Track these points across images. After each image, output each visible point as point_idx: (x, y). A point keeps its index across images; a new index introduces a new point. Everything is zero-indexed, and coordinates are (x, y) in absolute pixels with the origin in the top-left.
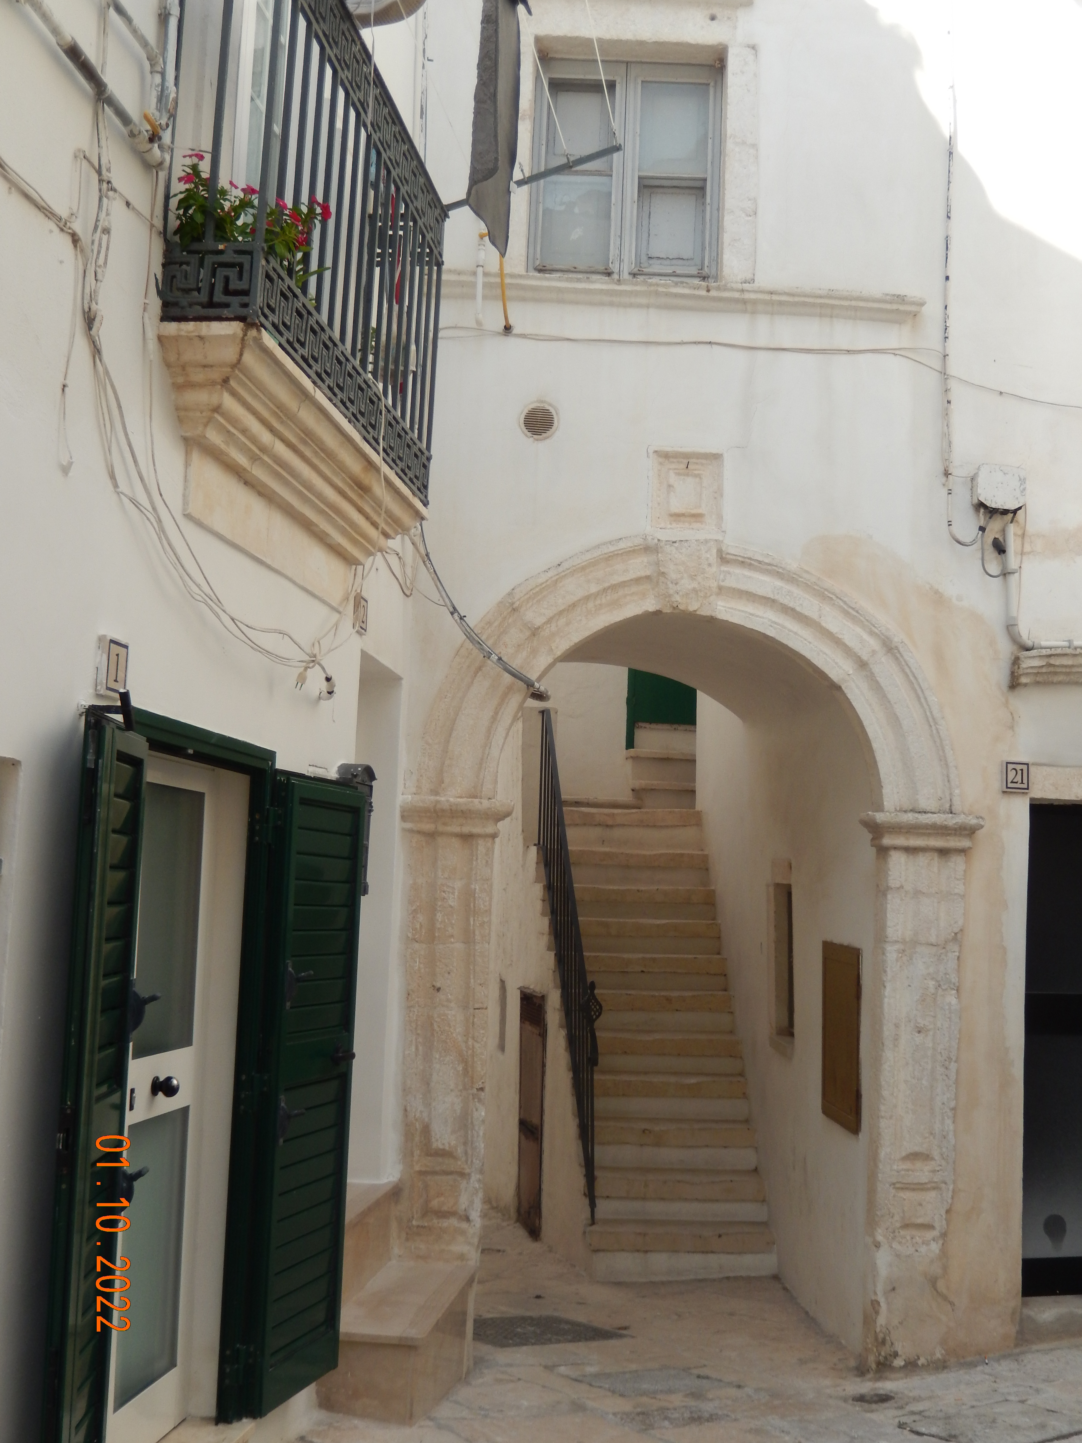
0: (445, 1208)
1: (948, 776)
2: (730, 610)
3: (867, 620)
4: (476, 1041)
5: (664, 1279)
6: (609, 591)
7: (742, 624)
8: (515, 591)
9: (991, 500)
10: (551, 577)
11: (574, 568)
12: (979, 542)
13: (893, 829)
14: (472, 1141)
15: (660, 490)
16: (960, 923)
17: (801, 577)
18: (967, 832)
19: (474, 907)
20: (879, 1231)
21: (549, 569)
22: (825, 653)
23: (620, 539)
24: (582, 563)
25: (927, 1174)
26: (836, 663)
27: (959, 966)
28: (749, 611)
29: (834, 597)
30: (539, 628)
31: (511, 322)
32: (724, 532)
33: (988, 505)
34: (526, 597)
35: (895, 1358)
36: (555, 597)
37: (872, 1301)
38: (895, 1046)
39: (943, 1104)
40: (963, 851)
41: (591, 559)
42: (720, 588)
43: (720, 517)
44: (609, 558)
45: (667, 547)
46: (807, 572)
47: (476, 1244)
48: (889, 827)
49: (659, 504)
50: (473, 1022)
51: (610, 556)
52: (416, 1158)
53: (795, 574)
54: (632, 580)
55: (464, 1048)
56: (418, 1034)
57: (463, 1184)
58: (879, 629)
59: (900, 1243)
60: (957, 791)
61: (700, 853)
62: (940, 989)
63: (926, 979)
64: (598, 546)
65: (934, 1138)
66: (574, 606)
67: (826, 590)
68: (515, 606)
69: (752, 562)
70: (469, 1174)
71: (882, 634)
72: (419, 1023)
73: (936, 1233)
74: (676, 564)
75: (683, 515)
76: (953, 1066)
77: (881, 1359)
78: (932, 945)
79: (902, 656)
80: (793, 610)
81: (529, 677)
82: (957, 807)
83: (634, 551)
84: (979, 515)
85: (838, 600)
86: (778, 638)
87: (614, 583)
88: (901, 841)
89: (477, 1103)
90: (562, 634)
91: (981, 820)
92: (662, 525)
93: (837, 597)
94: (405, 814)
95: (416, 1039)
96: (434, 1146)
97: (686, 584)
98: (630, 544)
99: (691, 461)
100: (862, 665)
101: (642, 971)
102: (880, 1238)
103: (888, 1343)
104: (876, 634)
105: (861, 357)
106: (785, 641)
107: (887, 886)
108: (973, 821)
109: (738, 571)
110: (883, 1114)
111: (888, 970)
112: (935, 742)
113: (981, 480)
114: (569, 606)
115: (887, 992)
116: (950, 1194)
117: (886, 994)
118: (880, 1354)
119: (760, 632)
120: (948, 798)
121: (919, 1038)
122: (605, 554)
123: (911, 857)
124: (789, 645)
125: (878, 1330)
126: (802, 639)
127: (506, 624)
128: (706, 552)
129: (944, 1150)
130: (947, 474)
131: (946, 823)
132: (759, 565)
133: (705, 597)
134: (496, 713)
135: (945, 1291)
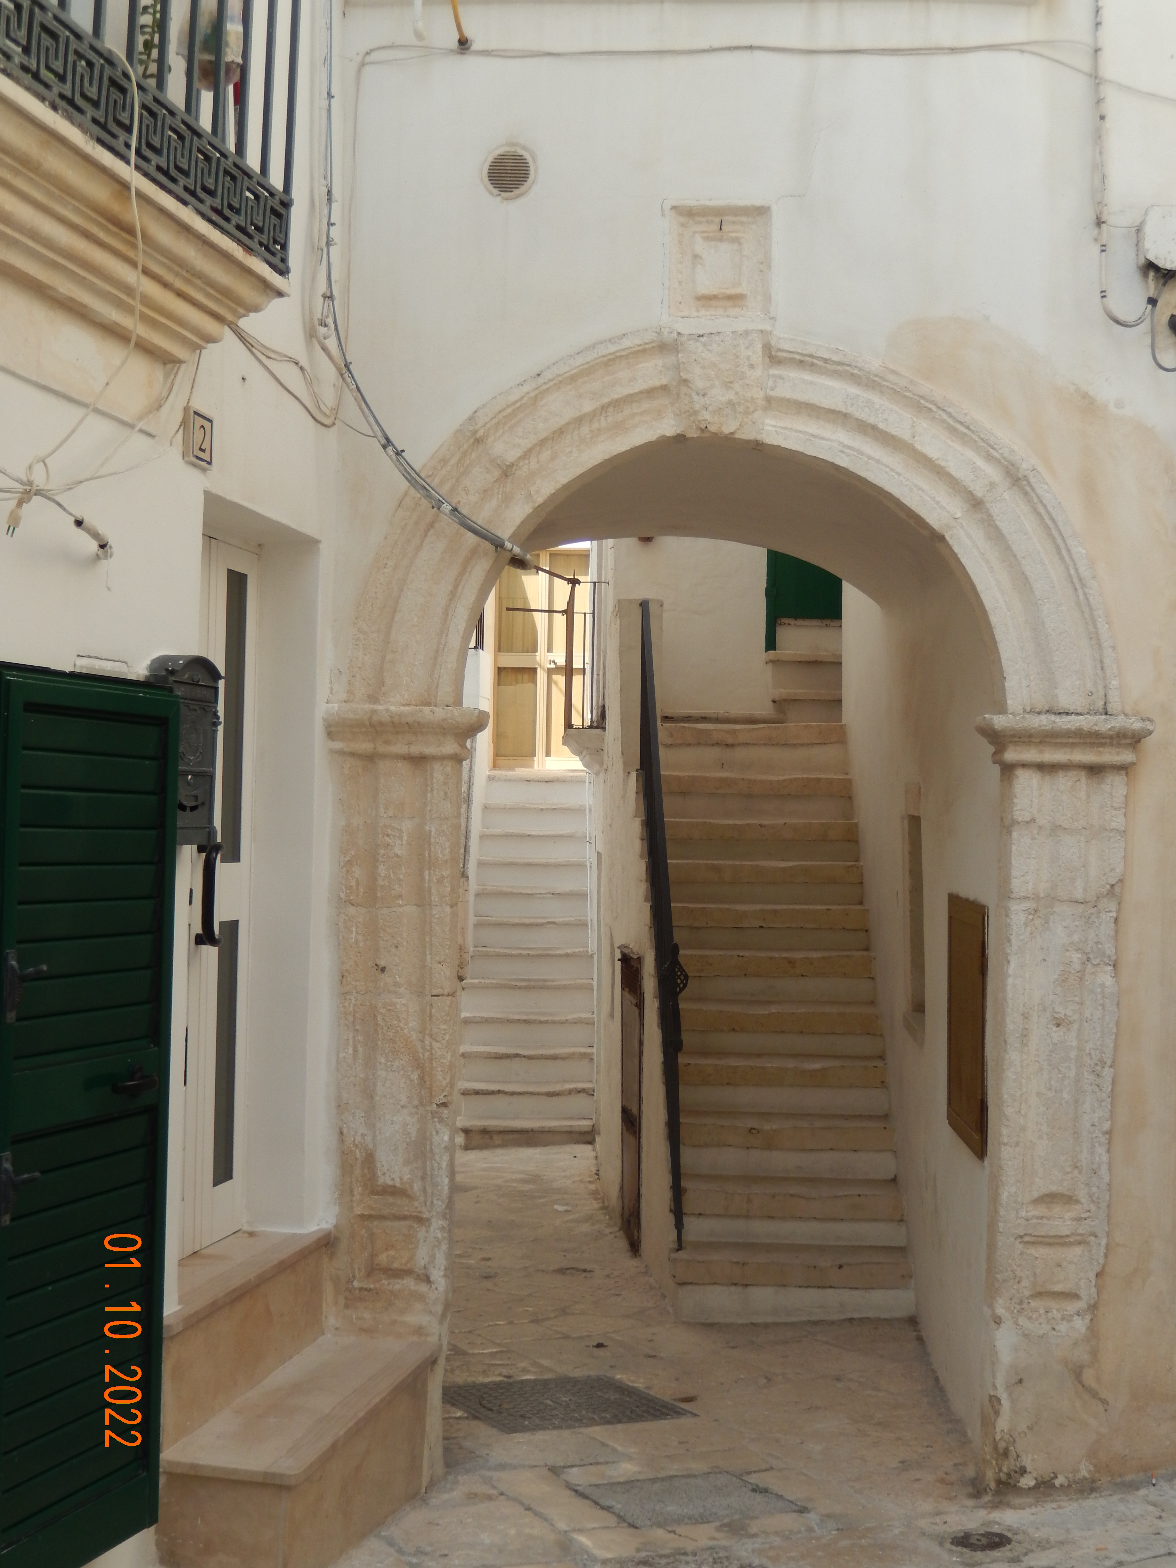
0: (396, 1265)
1: (1101, 662)
2: (782, 431)
3: (982, 439)
4: (435, 1040)
5: (769, 1320)
6: (611, 409)
7: (800, 449)
8: (478, 414)
9: (1165, 258)
10: (528, 393)
11: (560, 378)
12: (1148, 321)
13: (1020, 738)
14: (432, 1175)
15: (681, 263)
16: (1119, 870)
17: (885, 380)
18: (1128, 741)
19: (430, 856)
20: (1000, 1301)
21: (525, 381)
22: (920, 489)
23: (624, 335)
24: (570, 371)
25: (1069, 1222)
26: (938, 503)
27: (1117, 932)
28: (810, 431)
29: (934, 408)
30: (512, 465)
31: (469, 33)
32: (773, 318)
33: (1160, 265)
34: (494, 421)
35: (1022, 1475)
36: (534, 420)
37: (991, 1397)
38: (1024, 1044)
39: (1093, 1125)
40: (1123, 768)
41: (584, 365)
42: (769, 400)
43: (768, 298)
44: (610, 362)
45: (691, 342)
46: (894, 372)
47: (440, 1313)
48: (1013, 736)
49: (680, 282)
50: (431, 1014)
51: (610, 360)
52: (357, 1197)
53: (876, 376)
54: (641, 392)
55: (420, 1050)
56: (357, 1030)
57: (421, 1233)
58: (1001, 452)
59: (1030, 1318)
60: (1115, 683)
61: (844, 777)
62: (1089, 964)
63: (1068, 951)
64: (594, 346)
65: (1080, 1173)
66: (560, 432)
67: (921, 397)
68: (478, 435)
69: (815, 361)
70: (428, 1220)
71: (1004, 458)
72: (357, 1015)
73: (1081, 1305)
74: (704, 367)
75: (714, 297)
76: (1107, 1073)
77: (1003, 1476)
78: (1077, 902)
79: (1033, 490)
80: (874, 428)
81: (499, 535)
82: (1114, 705)
83: (644, 351)
84: (1147, 282)
85: (940, 412)
86: (852, 468)
87: (616, 397)
88: (1031, 755)
89: (437, 1124)
90: (544, 472)
91: (1148, 723)
92: (685, 313)
93: (939, 407)
94: (333, 729)
95: (354, 1037)
96: (381, 1181)
97: (720, 395)
98: (638, 341)
99: (725, 219)
100: (976, 504)
101: (761, 927)
102: (1000, 1311)
103: (1013, 1455)
104: (996, 459)
105: (971, 57)
106: (862, 474)
107: (1013, 820)
108: (1137, 725)
109: (793, 374)
110: (1005, 1140)
111: (1013, 938)
112: (1082, 612)
113: (1149, 230)
114: (554, 433)
115: (1012, 969)
116: (1102, 1250)
117: (1011, 971)
118: (1000, 1470)
119: (827, 461)
120: (1102, 693)
121: (1057, 1034)
122: (604, 356)
123: (1047, 777)
124: (869, 479)
125: (998, 1437)
126: (888, 470)
127: (468, 462)
128: (747, 348)
129: (1094, 1189)
130: (1099, 223)
131: (1097, 728)
132: (824, 365)
133: (747, 413)
134: (456, 586)
135: (1094, 1385)
